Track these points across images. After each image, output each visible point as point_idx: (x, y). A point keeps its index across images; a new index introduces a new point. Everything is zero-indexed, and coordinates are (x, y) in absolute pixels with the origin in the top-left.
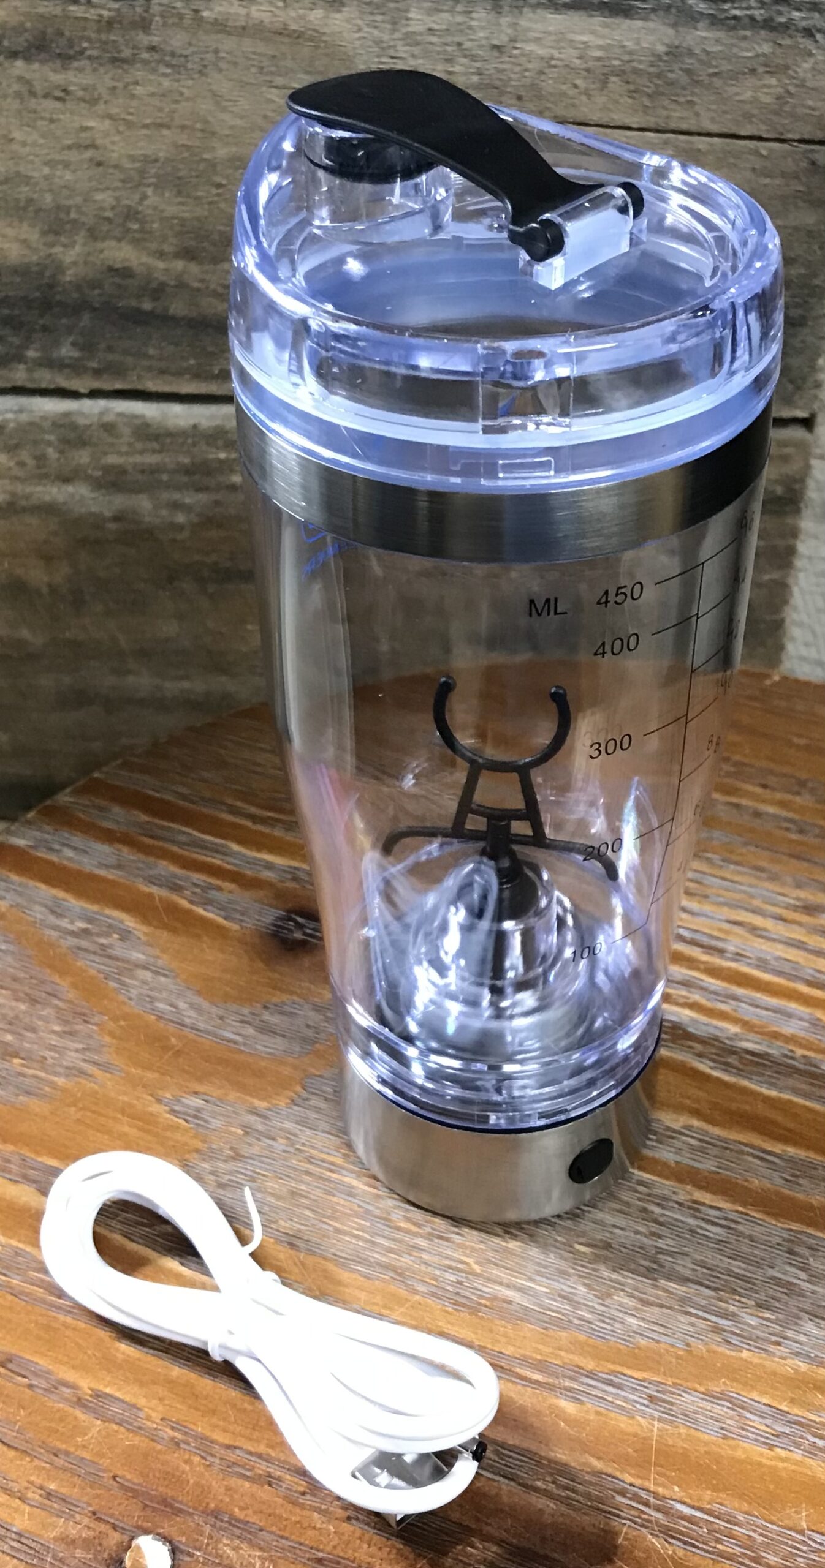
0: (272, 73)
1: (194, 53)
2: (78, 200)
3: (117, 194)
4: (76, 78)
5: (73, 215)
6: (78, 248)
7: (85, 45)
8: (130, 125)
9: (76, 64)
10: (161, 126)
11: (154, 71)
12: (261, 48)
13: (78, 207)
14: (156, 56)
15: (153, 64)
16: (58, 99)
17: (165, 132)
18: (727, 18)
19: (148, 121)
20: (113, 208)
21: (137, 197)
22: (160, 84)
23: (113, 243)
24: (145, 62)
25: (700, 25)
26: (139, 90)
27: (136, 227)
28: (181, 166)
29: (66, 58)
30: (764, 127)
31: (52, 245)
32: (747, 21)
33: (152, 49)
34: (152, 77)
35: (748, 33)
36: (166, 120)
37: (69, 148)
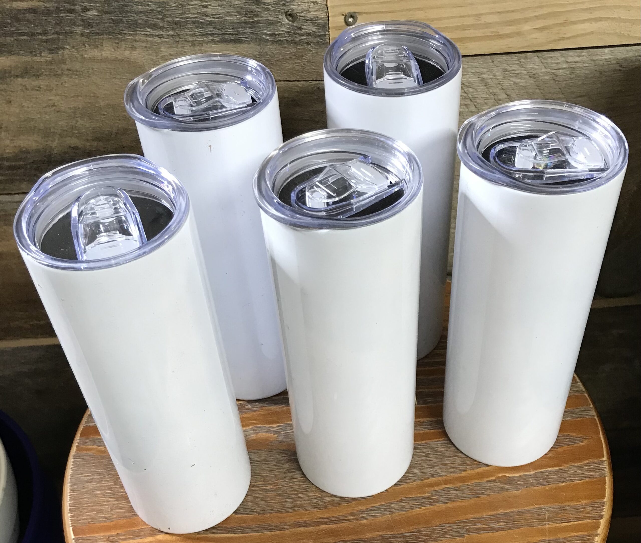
0: (115, 74)
1: (84, 70)
2: (53, 125)
3: (66, 121)
4: (42, 82)
5: (52, 130)
6: (57, 141)
7: (43, 70)
8: (66, 97)
9: (41, 78)
10: (78, 96)
11: (71, 77)
12: (109, 66)
13: (54, 127)
14: (71, 72)
15: (70, 75)
16: (37, 90)
17: (80, 98)
18: (278, 41)
19: (72, 95)
20: (67, 126)
21: (74, 122)
22: (74, 82)
23: (70, 138)
24: (67, 75)
25: (268, 44)
26: (66, 85)
27: (77, 132)
28: (89, 109)
29: (37, 76)
30: (298, 77)
31: (47, 141)
32: (285, 41)
33: (68, 70)
34: (70, 80)
35: (286, 45)
36: (80, 94)
37: (45, 107)
